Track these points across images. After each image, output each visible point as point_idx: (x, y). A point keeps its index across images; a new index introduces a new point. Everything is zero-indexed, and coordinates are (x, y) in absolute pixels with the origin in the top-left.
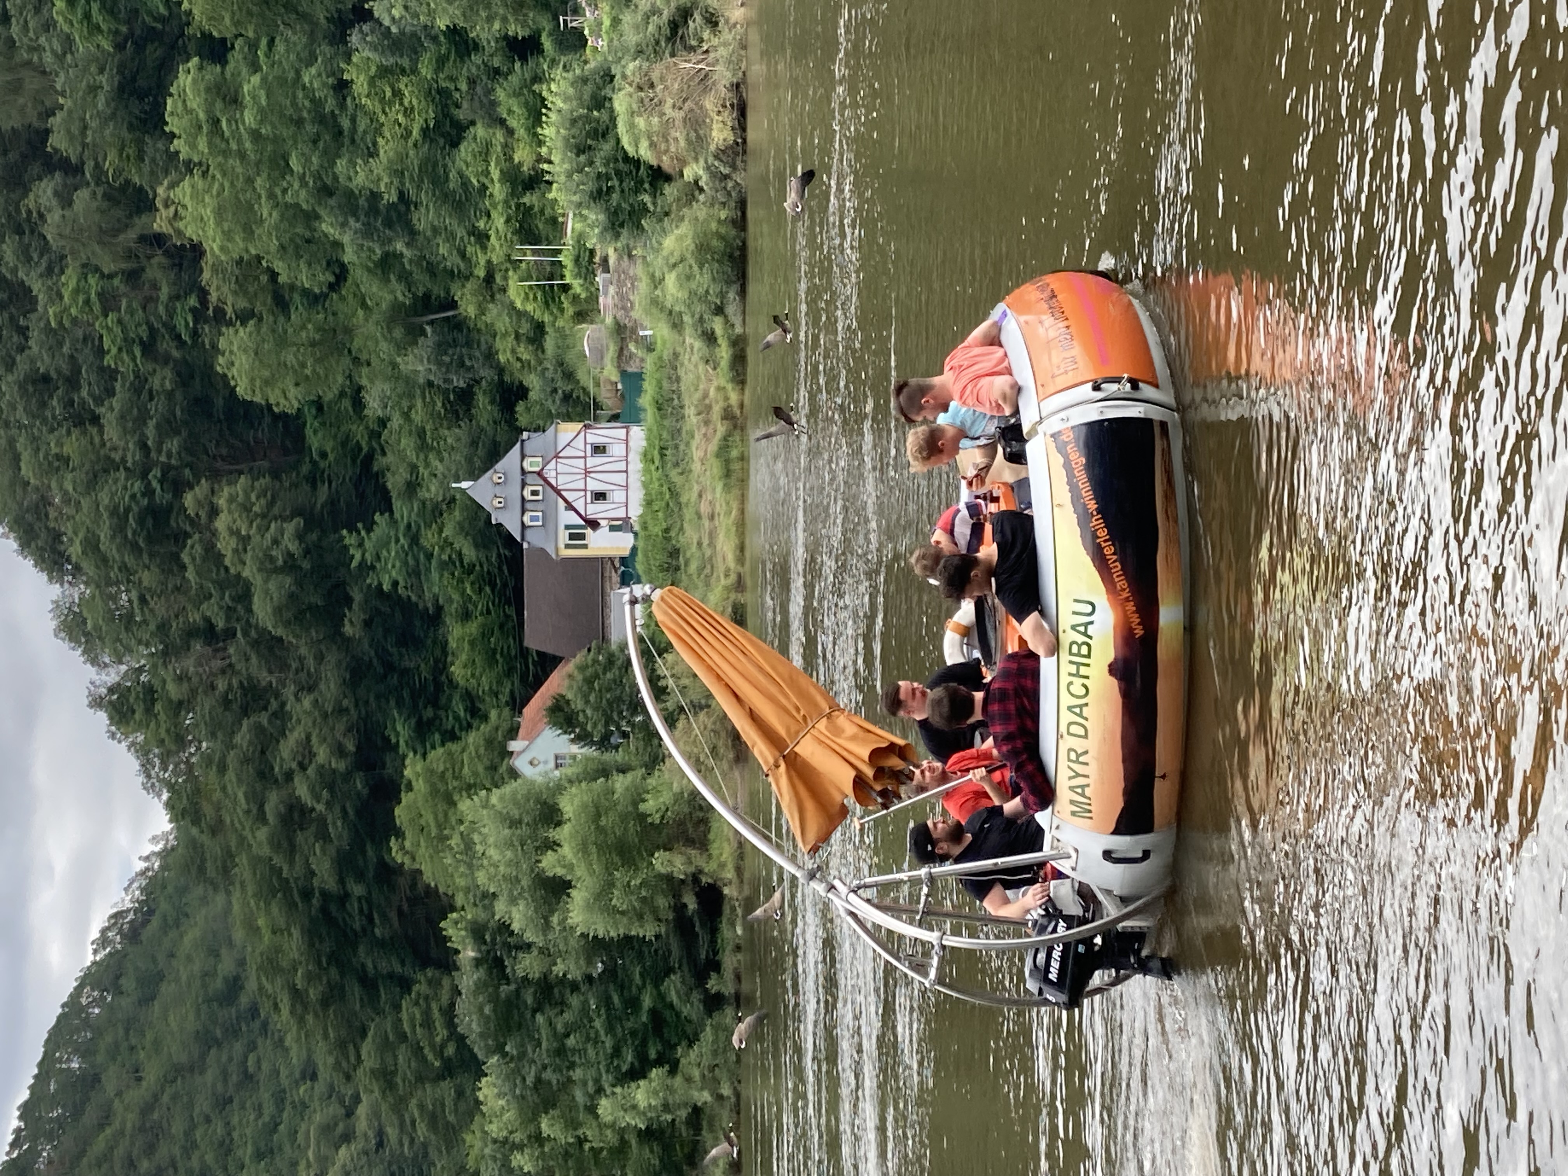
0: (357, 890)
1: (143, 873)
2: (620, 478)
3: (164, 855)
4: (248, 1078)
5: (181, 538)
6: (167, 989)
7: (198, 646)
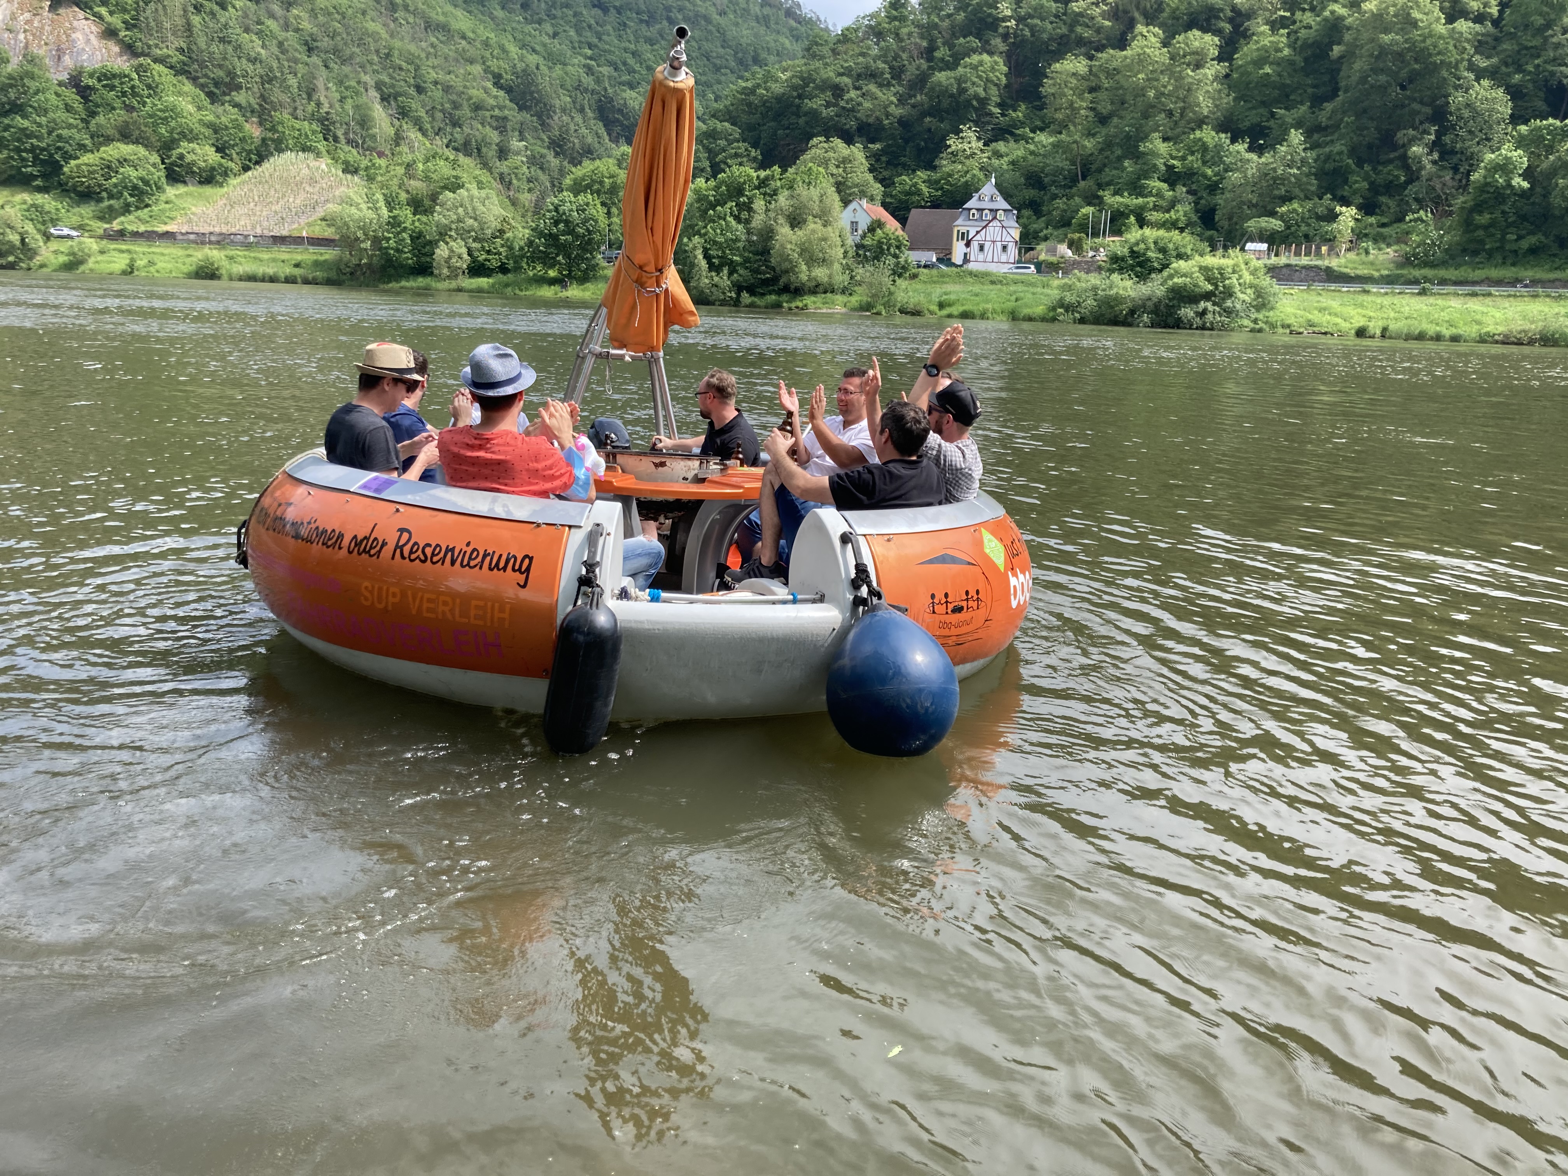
0: (802, 121)
1: (818, 19)
2: (989, 259)
3: (827, 30)
4: (717, 69)
5: (979, 36)
6: (762, 30)
7: (925, 44)
